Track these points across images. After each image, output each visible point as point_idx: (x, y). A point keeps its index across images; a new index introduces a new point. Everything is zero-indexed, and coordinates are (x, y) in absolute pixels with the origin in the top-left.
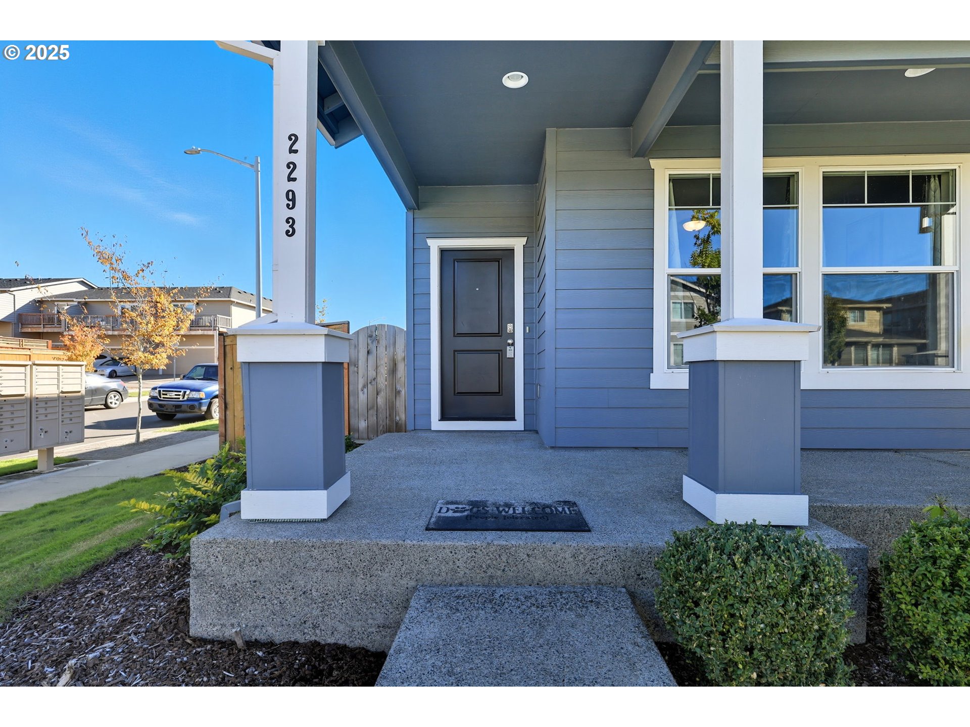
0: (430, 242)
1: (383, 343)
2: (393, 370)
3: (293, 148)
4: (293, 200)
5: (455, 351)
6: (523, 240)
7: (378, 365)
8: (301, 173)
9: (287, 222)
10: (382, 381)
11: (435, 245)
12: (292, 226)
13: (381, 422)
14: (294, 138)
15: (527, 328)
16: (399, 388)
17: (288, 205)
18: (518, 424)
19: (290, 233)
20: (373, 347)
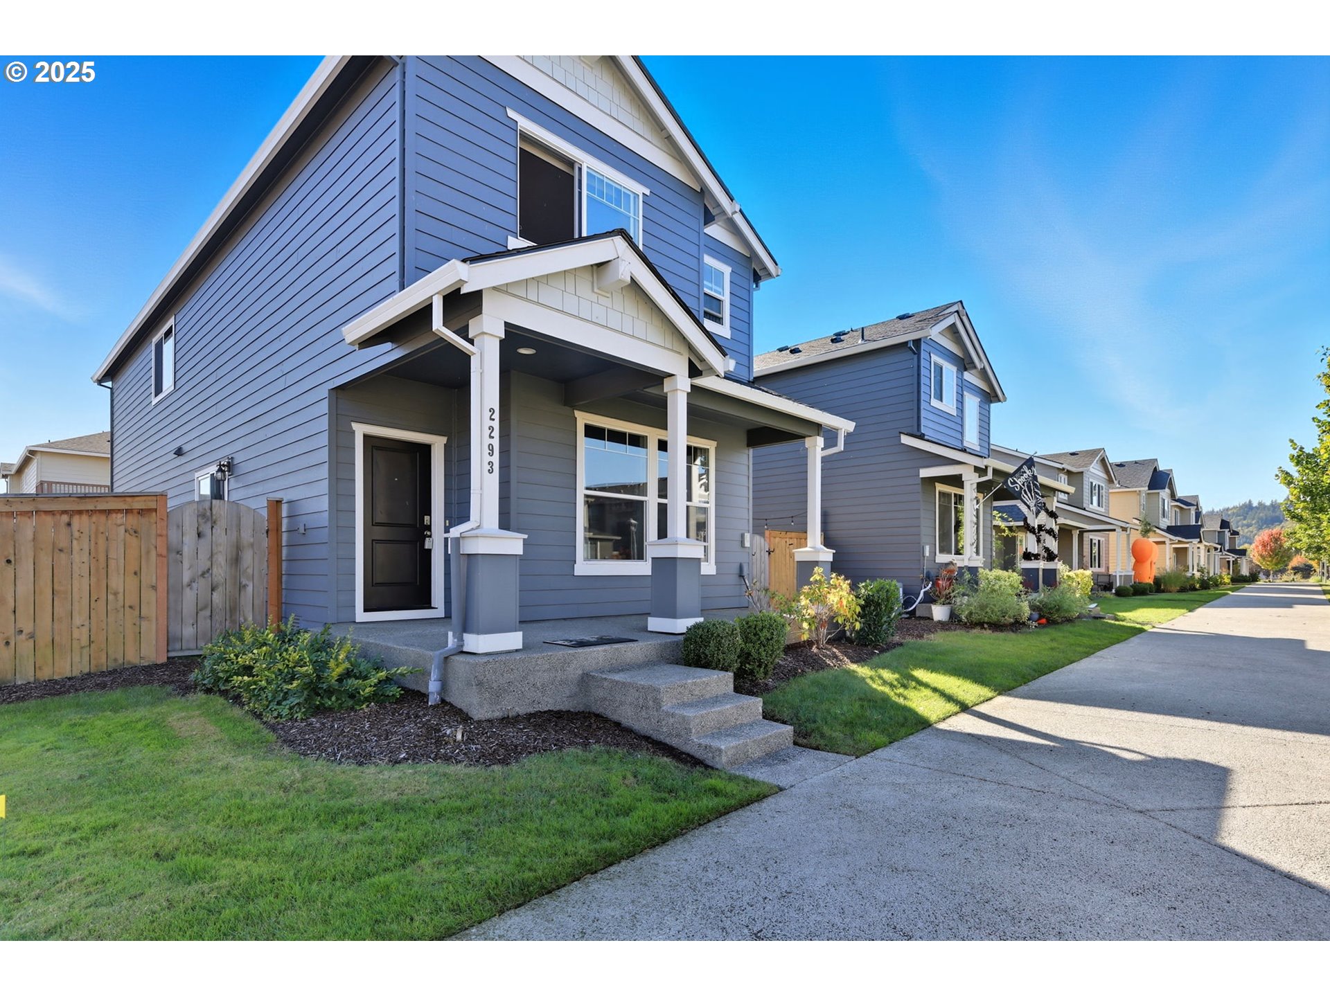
0: (355, 426)
1: (222, 524)
2: (236, 560)
3: (492, 417)
4: (492, 450)
5: (373, 540)
6: (444, 440)
7: (214, 552)
8: (496, 433)
9: (489, 464)
10: (221, 571)
11: (360, 430)
12: (491, 467)
13: (218, 625)
14: (492, 410)
15: (447, 521)
16: (244, 581)
17: (489, 453)
18: (439, 612)
19: (491, 471)
20: (206, 528)
